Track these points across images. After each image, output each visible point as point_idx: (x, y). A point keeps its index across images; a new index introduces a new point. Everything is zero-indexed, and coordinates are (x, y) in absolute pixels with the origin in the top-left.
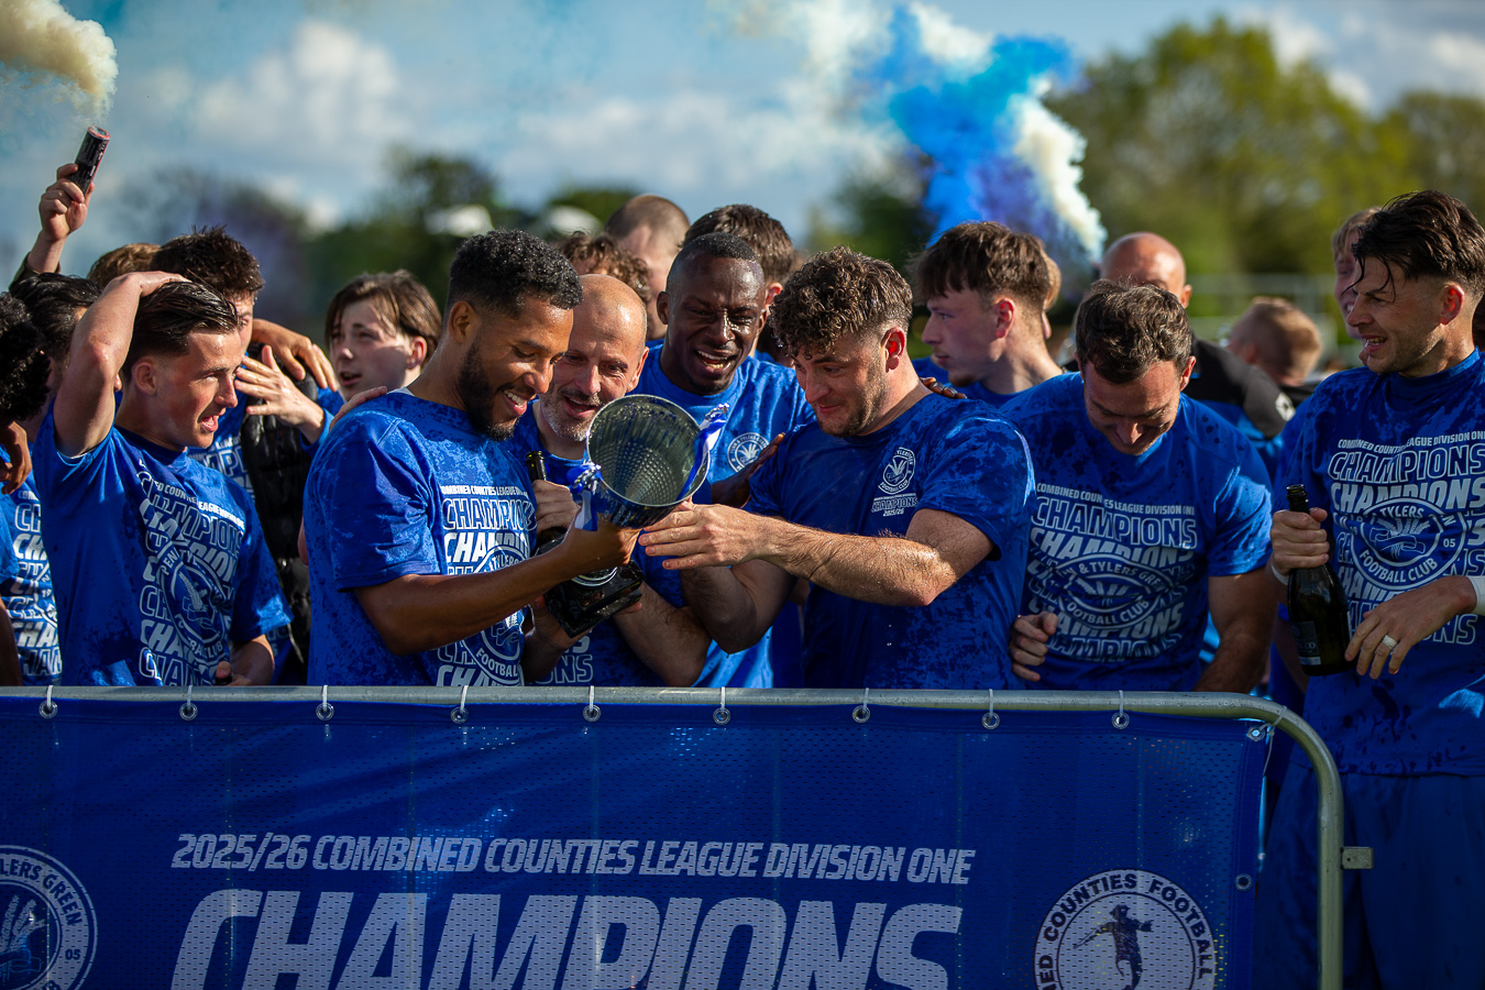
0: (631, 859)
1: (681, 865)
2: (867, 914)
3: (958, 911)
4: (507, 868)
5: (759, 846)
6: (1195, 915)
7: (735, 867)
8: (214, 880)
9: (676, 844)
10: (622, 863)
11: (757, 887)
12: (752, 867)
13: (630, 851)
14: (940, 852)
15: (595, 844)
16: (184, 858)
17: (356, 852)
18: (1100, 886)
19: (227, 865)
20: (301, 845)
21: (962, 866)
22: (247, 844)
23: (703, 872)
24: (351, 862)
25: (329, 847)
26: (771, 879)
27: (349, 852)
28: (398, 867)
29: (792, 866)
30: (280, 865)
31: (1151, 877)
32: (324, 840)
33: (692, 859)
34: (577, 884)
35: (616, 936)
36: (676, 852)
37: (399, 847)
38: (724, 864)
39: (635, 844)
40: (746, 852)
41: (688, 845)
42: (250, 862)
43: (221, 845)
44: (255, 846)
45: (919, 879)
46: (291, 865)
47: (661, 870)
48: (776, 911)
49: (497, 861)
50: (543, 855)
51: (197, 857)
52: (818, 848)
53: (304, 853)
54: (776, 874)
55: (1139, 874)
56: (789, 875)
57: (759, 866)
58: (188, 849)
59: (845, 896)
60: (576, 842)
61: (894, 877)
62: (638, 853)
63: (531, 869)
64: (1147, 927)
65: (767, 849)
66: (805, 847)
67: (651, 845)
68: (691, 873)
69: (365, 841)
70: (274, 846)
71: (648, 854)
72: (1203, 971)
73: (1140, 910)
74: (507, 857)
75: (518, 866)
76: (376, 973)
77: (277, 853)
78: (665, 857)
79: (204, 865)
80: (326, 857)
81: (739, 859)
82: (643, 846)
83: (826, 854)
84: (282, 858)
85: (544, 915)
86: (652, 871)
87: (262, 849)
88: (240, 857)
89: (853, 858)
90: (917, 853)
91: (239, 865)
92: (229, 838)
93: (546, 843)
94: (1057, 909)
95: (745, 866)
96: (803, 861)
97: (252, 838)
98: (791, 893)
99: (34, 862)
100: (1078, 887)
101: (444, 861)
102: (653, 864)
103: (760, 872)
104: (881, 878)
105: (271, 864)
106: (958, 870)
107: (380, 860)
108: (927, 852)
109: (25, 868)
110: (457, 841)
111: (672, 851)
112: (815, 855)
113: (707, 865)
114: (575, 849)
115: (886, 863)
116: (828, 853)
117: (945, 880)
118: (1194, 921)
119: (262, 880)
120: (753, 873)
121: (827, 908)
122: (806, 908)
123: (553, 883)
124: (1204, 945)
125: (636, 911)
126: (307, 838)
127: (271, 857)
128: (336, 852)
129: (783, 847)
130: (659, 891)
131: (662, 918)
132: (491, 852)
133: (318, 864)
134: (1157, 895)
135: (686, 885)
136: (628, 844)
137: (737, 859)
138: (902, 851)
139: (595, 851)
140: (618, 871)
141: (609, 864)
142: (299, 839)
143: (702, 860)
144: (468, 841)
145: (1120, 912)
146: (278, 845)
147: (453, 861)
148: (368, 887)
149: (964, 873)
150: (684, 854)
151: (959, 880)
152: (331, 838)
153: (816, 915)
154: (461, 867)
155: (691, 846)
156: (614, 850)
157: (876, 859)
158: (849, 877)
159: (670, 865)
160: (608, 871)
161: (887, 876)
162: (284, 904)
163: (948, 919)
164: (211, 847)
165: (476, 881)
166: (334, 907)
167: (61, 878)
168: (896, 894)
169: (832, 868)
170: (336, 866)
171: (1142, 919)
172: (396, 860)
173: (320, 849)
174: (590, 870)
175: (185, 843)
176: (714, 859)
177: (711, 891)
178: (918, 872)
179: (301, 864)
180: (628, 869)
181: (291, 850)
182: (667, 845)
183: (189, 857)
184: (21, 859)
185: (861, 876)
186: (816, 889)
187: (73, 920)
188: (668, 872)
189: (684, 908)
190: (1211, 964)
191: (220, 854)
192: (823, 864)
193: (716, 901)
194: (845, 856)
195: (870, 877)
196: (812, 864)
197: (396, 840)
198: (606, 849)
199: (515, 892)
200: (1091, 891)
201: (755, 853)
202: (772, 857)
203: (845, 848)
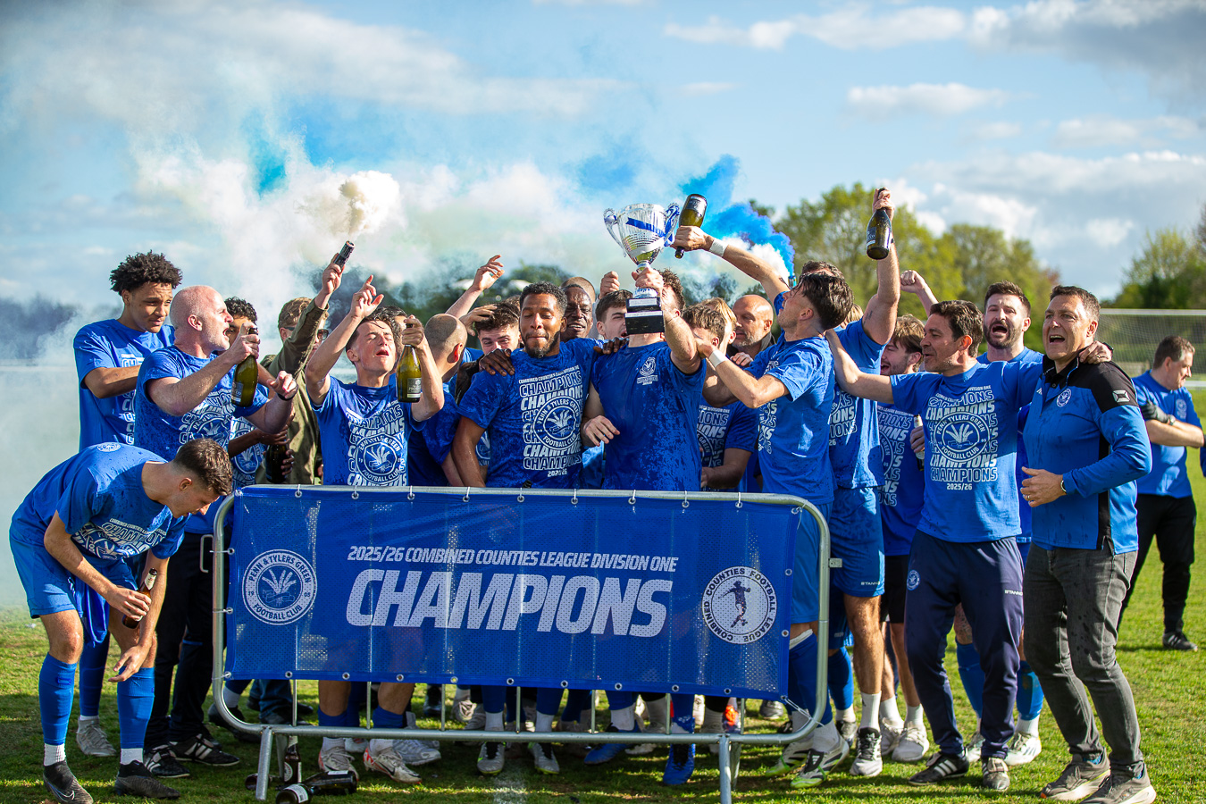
0: (536, 559)
1: (557, 562)
2: (633, 583)
3: (671, 583)
4: (485, 563)
5: (589, 555)
6: (768, 586)
7: (579, 563)
8: (364, 565)
9: (555, 554)
10: (533, 561)
11: (588, 572)
12: (586, 563)
13: (536, 556)
14: (664, 558)
15: (522, 553)
16: (353, 556)
17: (423, 555)
18: (730, 573)
19: (370, 559)
20: (401, 551)
21: (673, 564)
22: (379, 551)
23: (566, 565)
24: (421, 559)
25: (412, 552)
26: (593, 569)
27: (420, 555)
28: (440, 561)
29: (603, 563)
30: (392, 560)
31: (751, 570)
32: (410, 549)
33: (562, 560)
34: (514, 570)
35: (530, 590)
36: (555, 557)
37: (441, 553)
38: (574, 563)
39: (538, 553)
40: (584, 557)
41: (560, 554)
42: (380, 558)
43: (368, 551)
44: (382, 551)
45: (655, 569)
46: (396, 560)
47: (549, 564)
48: (596, 581)
49: (481, 559)
50: (500, 557)
51: (358, 556)
52: (613, 556)
53: (402, 555)
54: (596, 566)
55: (746, 568)
56: (601, 567)
57: (589, 563)
58: (355, 552)
59: (624, 576)
60: (513, 552)
61: (645, 569)
62: (539, 557)
63: (495, 563)
64: (749, 590)
65: (592, 556)
66: (608, 555)
67: (544, 553)
68: (561, 565)
69: (427, 550)
70: (389, 552)
71: (543, 558)
72: (771, 609)
73: (745, 583)
74: (485, 558)
75: (490, 562)
76: (431, 605)
77: (391, 554)
78: (550, 559)
79: (361, 559)
80: (411, 557)
81: (581, 560)
82: (541, 554)
83: (616, 558)
84: (393, 557)
85: (500, 581)
86: (545, 565)
87: (385, 553)
88: (376, 556)
89: (628, 560)
90: (654, 558)
91: (375, 559)
92: (371, 548)
93: (501, 552)
94: (712, 582)
95: (583, 563)
96: (607, 561)
97: (380, 548)
98: (603, 574)
99: (292, 557)
100: (721, 574)
101: (459, 559)
102: (545, 561)
103: (589, 566)
104: (639, 569)
105: (388, 559)
106: (671, 566)
107: (433, 558)
108: (658, 558)
109: (288, 559)
110: (464, 551)
111: (553, 556)
112: (612, 559)
113: (568, 562)
114: (513, 555)
115: (642, 562)
116: (617, 558)
117: (666, 570)
118: (768, 588)
119: (385, 566)
120: (586, 566)
121: (616, 580)
122: (608, 580)
123: (503, 569)
124: (772, 598)
125: (538, 581)
126: (403, 549)
127: (388, 556)
128: (415, 554)
129: (599, 555)
130: (548, 573)
131: (549, 584)
132: (479, 556)
133: (407, 560)
134: (753, 577)
135: (559, 570)
136: (535, 553)
137: (580, 560)
138: (648, 557)
139: (521, 556)
140: (531, 564)
141: (527, 561)
142: (400, 549)
143: (566, 560)
144: (469, 551)
145: (737, 584)
146: (391, 551)
147: (463, 559)
148: (427, 569)
149: (674, 567)
150: (558, 558)
151: (671, 570)
152: (413, 549)
153: (613, 583)
154: (466, 562)
155: (561, 554)
156: (529, 555)
157: (637, 560)
158: (626, 568)
159: (552, 562)
160: (527, 564)
161: (642, 568)
162: (393, 576)
163: (667, 586)
164: (364, 552)
165: (473, 568)
166: (414, 577)
167: (303, 563)
168: (645, 576)
169: (619, 564)
170: (415, 561)
171: (746, 587)
172: (439, 558)
173: (408, 553)
174: (519, 564)
175: (353, 550)
176: (571, 560)
177: (570, 573)
178: (655, 566)
179: (400, 559)
180: (535, 564)
181: (397, 554)
182: (551, 554)
183: (355, 556)
184: (287, 555)
185: (631, 568)
186: (612, 573)
187: (308, 580)
188: (552, 565)
189: (558, 580)
190: (774, 606)
191: (367, 555)
192: (615, 562)
193: (571, 577)
194: (624, 559)
195: (635, 568)
196: (611, 562)
197: (439, 550)
198: (526, 555)
199: (488, 572)
200: (726, 575)
201: (588, 557)
202: (594, 559)
203: (625, 556)
